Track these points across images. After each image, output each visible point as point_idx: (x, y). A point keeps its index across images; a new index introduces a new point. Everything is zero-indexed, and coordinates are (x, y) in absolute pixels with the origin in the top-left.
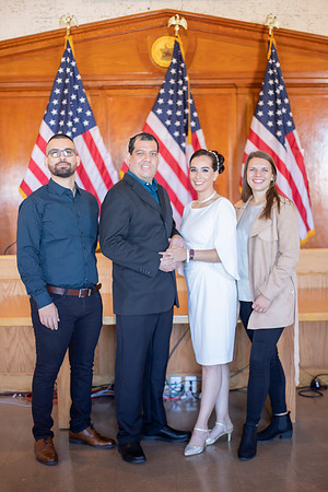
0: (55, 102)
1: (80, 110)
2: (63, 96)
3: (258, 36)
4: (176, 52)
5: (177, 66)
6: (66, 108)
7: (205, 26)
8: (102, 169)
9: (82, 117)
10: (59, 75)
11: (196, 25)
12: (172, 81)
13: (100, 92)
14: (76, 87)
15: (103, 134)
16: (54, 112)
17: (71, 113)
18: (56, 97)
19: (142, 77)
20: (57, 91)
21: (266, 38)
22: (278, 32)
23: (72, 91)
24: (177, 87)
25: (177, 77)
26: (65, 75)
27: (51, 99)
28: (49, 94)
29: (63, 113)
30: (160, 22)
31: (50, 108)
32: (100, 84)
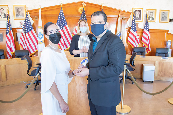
0: (59, 20)
1: (64, 21)
2: (60, 19)
3: (100, 7)
4: (83, 10)
5: (84, 13)
6: (61, 21)
7: (89, 5)
8: (69, 33)
9: (64, 23)
10: (60, 14)
11: (88, 5)
12: (83, 16)
13: (68, 18)
14: (63, 17)
15: (69, 26)
16: (59, 22)
17: (62, 22)
18: (59, 19)
19: (77, 15)
20: (59, 18)
21: (101, 8)
22: (104, 7)
23: (62, 18)
24: (83, 17)
25: (84, 15)
26: (61, 14)
27: (58, 19)
28: (58, 18)
29: (60, 22)
30: (80, 4)
31: (58, 21)
32: (68, 16)
